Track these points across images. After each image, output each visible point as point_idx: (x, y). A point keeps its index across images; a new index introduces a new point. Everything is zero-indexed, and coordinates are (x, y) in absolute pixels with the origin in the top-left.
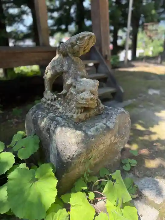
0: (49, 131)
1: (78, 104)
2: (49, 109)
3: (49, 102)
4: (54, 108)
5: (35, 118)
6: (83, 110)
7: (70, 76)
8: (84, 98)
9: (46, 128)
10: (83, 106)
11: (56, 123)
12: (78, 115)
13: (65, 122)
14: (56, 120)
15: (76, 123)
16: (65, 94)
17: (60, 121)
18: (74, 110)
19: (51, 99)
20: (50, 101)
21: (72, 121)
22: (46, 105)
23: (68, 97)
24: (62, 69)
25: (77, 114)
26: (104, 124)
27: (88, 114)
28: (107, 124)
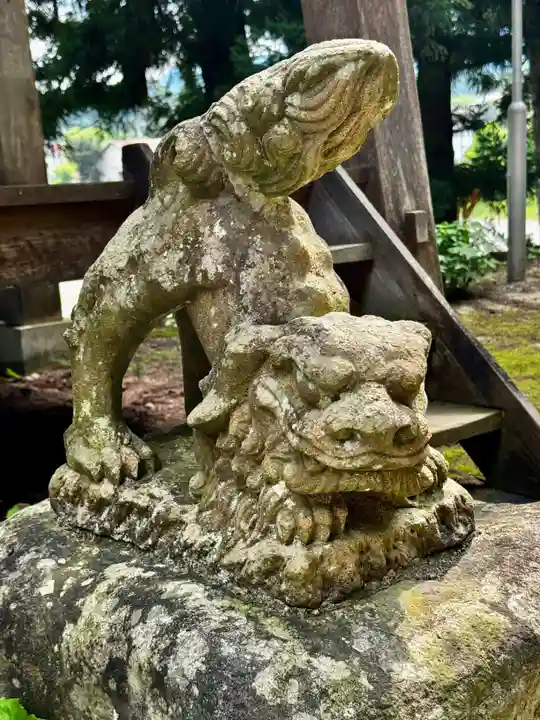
0: (122, 679)
1: (313, 474)
2: (105, 536)
3: (106, 489)
4: (141, 526)
5: (13, 607)
6: (342, 515)
7: (245, 309)
8: (350, 434)
9: (100, 660)
10: (347, 484)
11: (167, 620)
12: (318, 551)
13: (232, 608)
14: (164, 597)
15: (309, 606)
16: (215, 420)
17: (190, 604)
18: (284, 522)
19: (115, 470)
20: (112, 480)
21: (281, 595)
22: (82, 514)
23: (239, 440)
24: (193, 269)
25: (309, 542)
26: (494, 606)
27: (376, 543)
28: (512, 604)
